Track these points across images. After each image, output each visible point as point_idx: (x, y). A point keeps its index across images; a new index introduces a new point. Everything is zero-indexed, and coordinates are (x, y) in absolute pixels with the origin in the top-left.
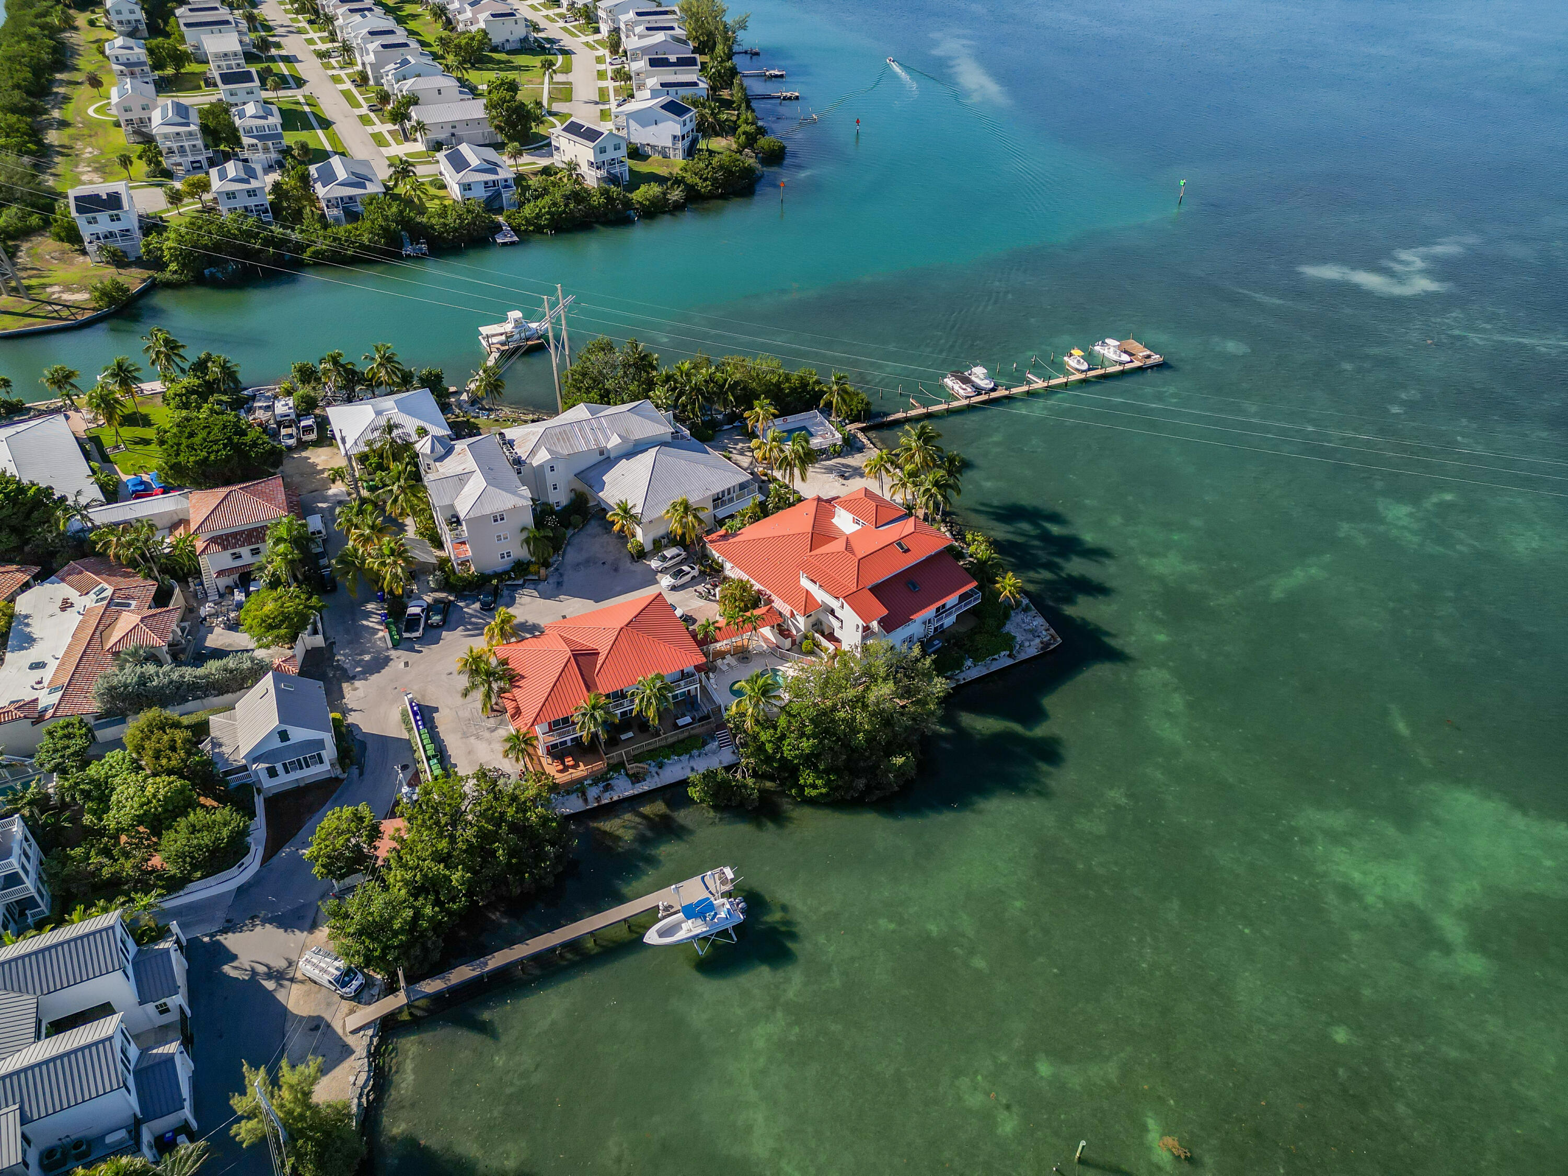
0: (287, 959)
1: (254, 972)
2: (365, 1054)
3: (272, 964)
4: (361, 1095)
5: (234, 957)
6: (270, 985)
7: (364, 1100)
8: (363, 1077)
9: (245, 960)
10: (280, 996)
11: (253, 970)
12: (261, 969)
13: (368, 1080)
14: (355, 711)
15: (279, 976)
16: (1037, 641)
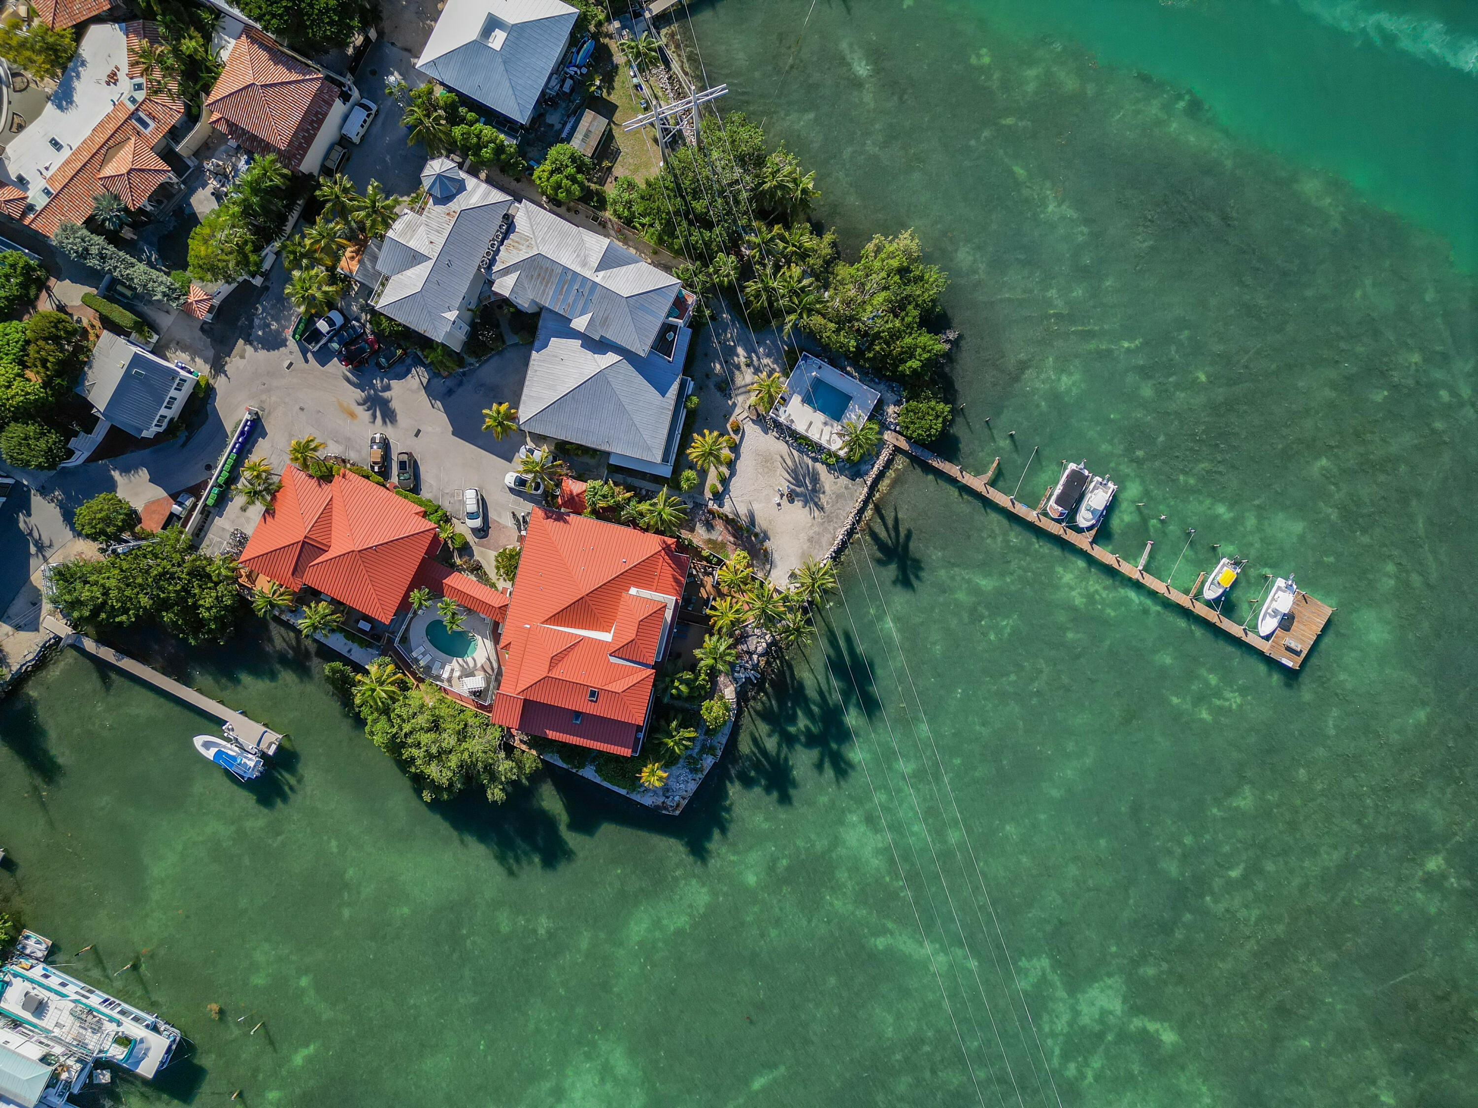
0: (51, 541)
1: (31, 534)
2: (40, 645)
3: (43, 538)
4: (24, 665)
5: (29, 514)
6: (33, 549)
7: (24, 668)
8: (31, 657)
9: (33, 520)
10: (33, 562)
11: (31, 530)
12: (36, 535)
13: (33, 659)
14: (226, 375)
15: (41, 548)
16: (662, 799)
